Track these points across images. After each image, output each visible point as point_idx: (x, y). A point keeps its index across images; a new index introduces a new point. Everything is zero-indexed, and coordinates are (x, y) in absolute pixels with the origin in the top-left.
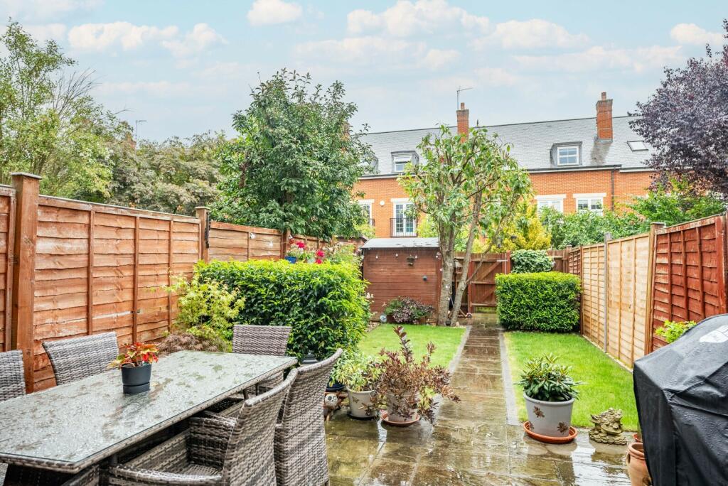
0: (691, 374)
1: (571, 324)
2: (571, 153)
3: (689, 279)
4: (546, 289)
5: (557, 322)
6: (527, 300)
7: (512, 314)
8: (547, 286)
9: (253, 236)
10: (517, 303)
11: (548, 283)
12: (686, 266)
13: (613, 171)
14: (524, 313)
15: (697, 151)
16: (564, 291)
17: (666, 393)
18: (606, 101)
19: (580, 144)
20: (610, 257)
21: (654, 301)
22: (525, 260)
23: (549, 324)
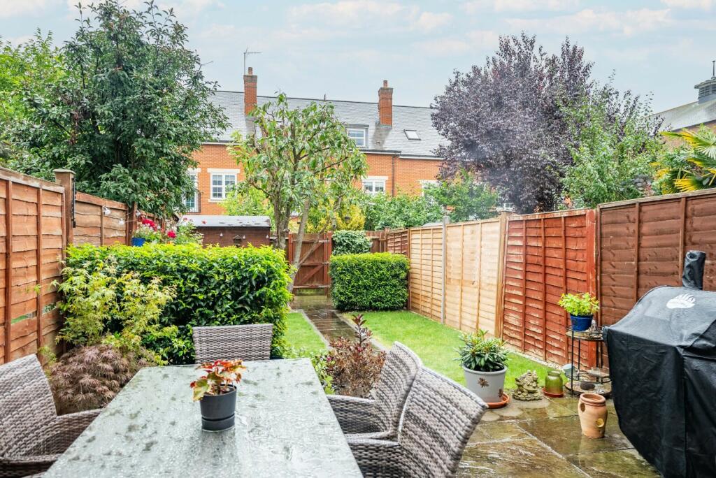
0: (686, 333)
1: (402, 302)
2: (358, 135)
3: (547, 259)
4: (381, 270)
5: (390, 300)
6: (365, 281)
7: (350, 294)
8: (382, 266)
9: (108, 212)
10: (356, 284)
11: (383, 263)
12: (545, 247)
13: (395, 156)
14: (361, 294)
15: (482, 148)
16: (397, 271)
17: (679, 349)
18: (388, 89)
19: (366, 127)
20: (448, 238)
21: (506, 277)
22: (347, 241)
23: (383, 303)
